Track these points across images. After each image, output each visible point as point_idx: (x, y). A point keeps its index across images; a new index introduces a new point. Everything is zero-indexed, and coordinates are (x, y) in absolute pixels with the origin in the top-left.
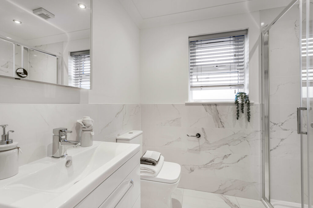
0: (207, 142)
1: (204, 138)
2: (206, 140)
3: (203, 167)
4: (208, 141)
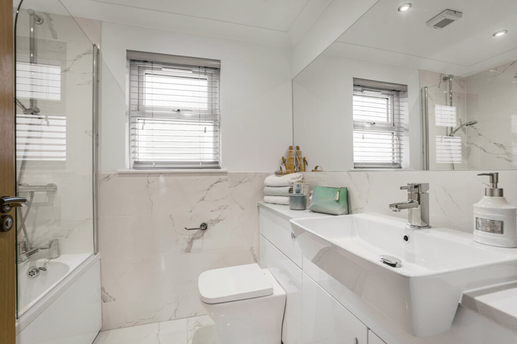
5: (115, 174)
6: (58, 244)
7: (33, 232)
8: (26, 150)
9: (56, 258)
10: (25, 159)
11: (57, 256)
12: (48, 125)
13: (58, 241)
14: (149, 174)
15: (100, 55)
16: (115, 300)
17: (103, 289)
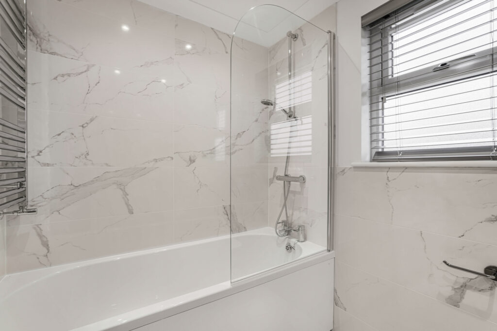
5: (351, 168)
6: (304, 230)
7: (292, 214)
8: (289, 148)
9: (302, 242)
10: (289, 155)
11: (303, 240)
12: (302, 124)
13: (304, 227)
14: (389, 168)
15: (336, 40)
16: (345, 309)
17: (335, 291)
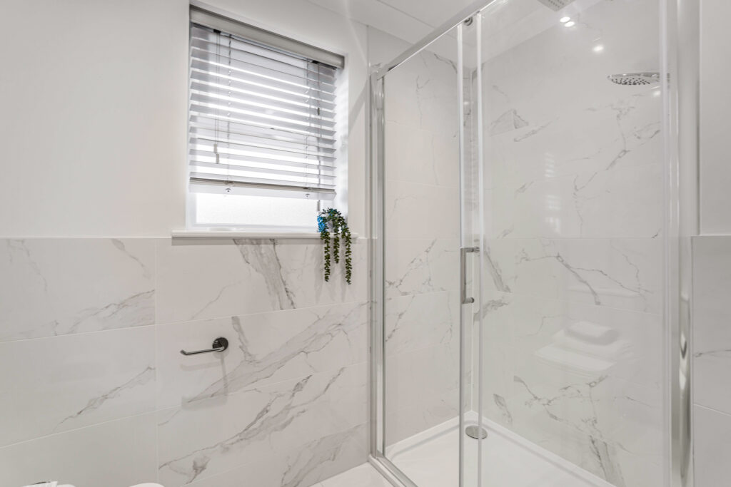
0: (248, 358)
1: (240, 347)
2: (246, 353)
3: (238, 441)
4: (250, 355)
